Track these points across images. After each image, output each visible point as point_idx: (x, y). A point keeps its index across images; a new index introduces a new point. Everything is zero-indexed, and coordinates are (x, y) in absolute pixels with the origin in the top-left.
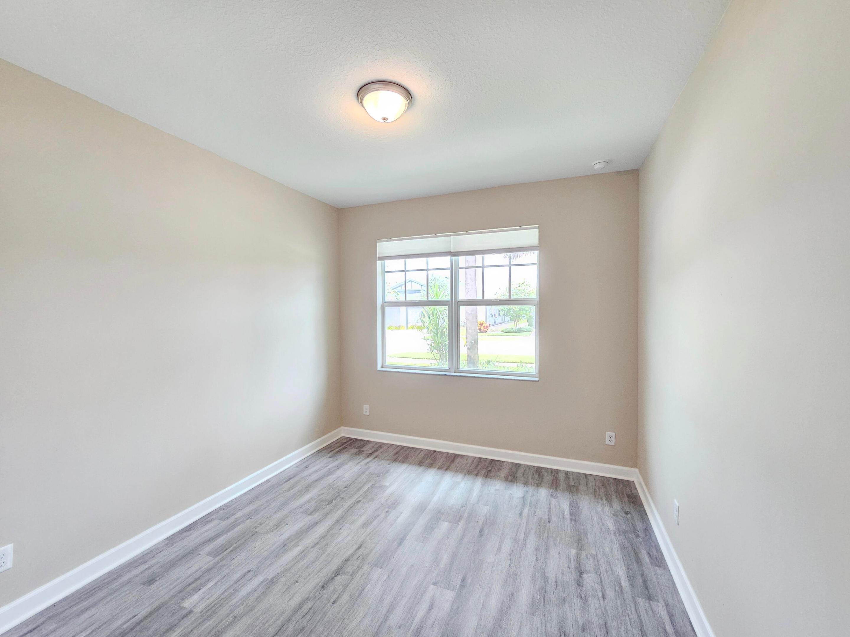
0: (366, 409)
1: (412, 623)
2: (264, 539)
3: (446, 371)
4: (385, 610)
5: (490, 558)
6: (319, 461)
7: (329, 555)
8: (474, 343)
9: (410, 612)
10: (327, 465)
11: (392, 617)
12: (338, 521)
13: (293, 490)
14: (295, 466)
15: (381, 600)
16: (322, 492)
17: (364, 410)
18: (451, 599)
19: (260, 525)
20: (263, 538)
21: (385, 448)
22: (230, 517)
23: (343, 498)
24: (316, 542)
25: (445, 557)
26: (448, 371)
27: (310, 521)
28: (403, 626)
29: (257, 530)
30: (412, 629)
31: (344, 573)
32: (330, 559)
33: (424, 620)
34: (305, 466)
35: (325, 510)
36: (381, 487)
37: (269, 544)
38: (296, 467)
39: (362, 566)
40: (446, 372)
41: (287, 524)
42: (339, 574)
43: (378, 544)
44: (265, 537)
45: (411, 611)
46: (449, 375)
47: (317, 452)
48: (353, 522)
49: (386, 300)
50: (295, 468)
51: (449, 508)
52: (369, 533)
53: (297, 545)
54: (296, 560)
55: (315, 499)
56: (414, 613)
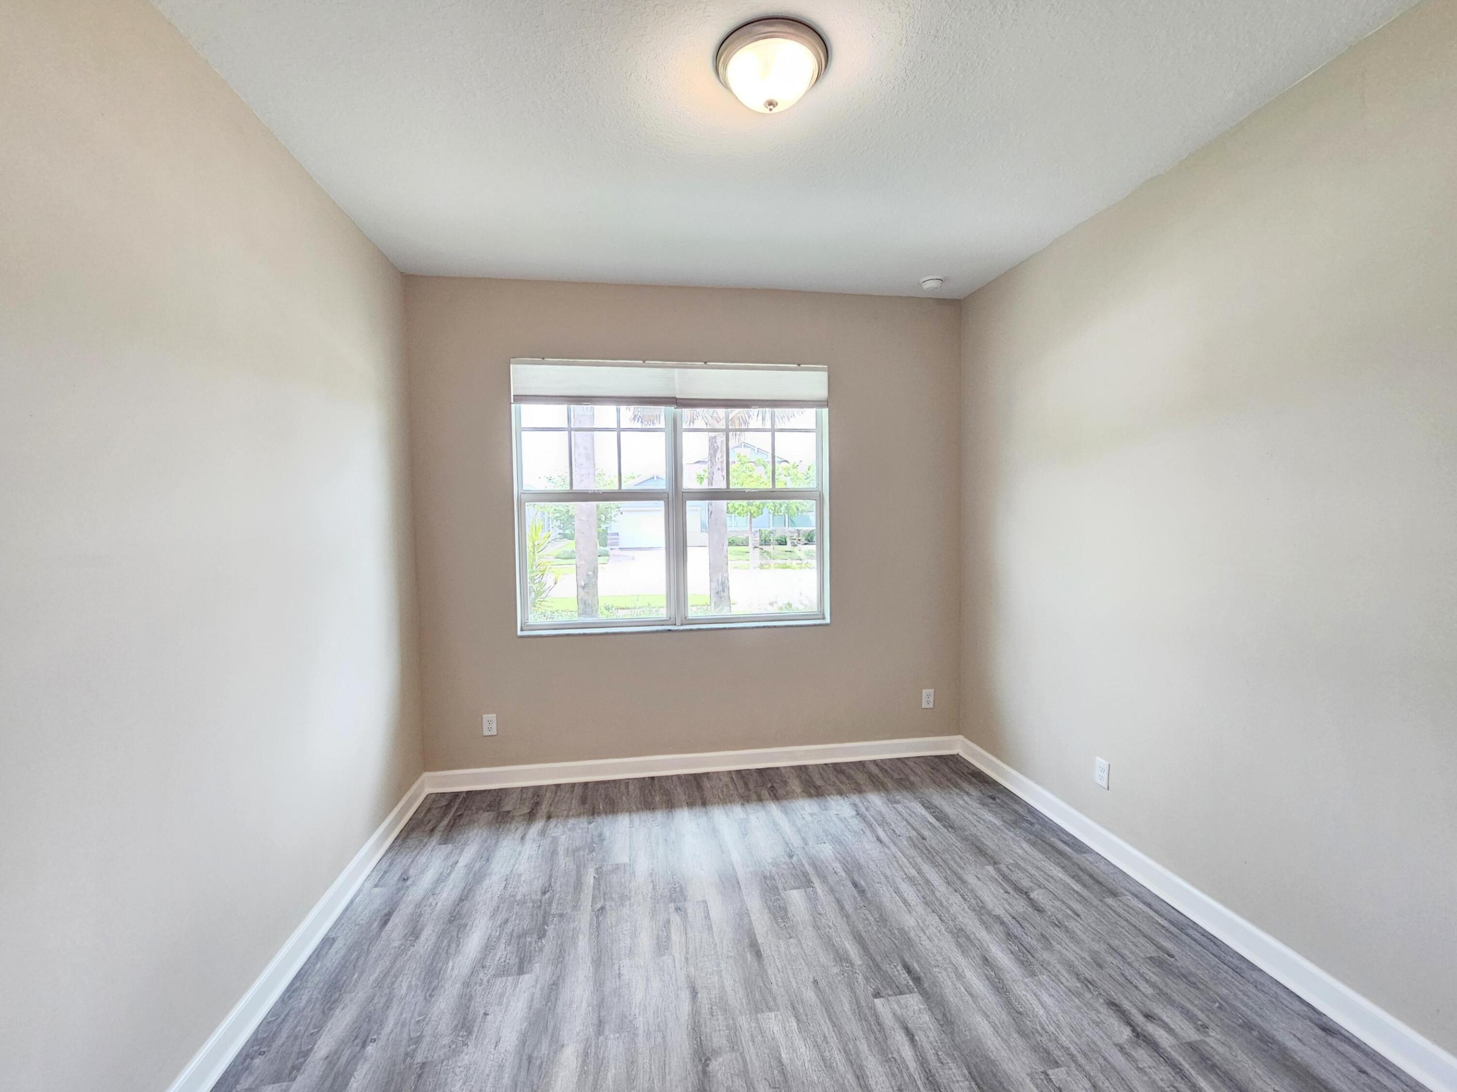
0: (490, 724)
1: (910, 1076)
2: (462, 1069)
3: (662, 622)
4: (850, 1077)
5: (909, 921)
6: (422, 860)
7: (648, 1034)
8: (592, 576)
9: (889, 1059)
10: (452, 860)
11: (874, 1083)
12: (598, 963)
13: (422, 938)
14: (369, 885)
15: (828, 1065)
16: (500, 919)
17: (485, 725)
18: (922, 1007)
19: (416, 1043)
20: (457, 1070)
21: (548, 795)
22: (302, 1064)
23: (561, 915)
24: (595, 1021)
25: (848, 946)
26: (667, 623)
27: (535, 986)
28: (903, 1087)
29: (419, 1059)
30: (919, 1083)
31: (716, 1053)
32: (659, 1040)
33: (922, 1061)
34: (396, 878)
35: (547, 949)
36: (617, 868)
37: (488, 1075)
38: (376, 886)
39: (735, 1024)
40: (663, 625)
41: (486, 1014)
42: (708, 1059)
43: (721, 971)
44: (459, 1064)
45: (890, 1056)
46: (675, 631)
47: (399, 841)
48: (631, 953)
49: (525, 488)
50: (377, 890)
51: (773, 866)
52: (683, 959)
53: (557, 1045)
54: (591, 1078)
55: (499, 938)
56: (895, 1055)
